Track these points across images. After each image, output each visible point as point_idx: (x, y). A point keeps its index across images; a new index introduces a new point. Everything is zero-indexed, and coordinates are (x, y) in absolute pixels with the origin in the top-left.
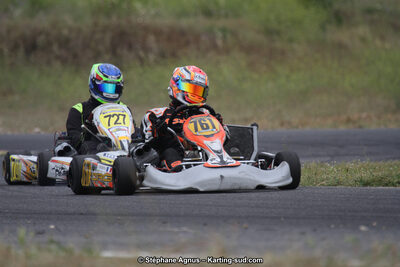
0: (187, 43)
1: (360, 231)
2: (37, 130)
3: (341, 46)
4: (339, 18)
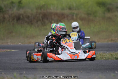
0: (64, 18)
1: (116, 73)
2: (20, 43)
3: (110, 18)
4: (109, 10)
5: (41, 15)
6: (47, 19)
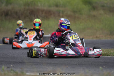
5: (28, 12)
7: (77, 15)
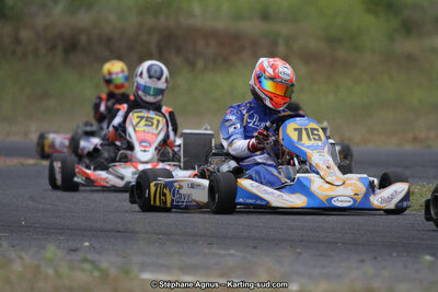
0: (242, 48)
3: (410, 58)
5: (155, 38)
6: (178, 51)
7: (341, 53)
